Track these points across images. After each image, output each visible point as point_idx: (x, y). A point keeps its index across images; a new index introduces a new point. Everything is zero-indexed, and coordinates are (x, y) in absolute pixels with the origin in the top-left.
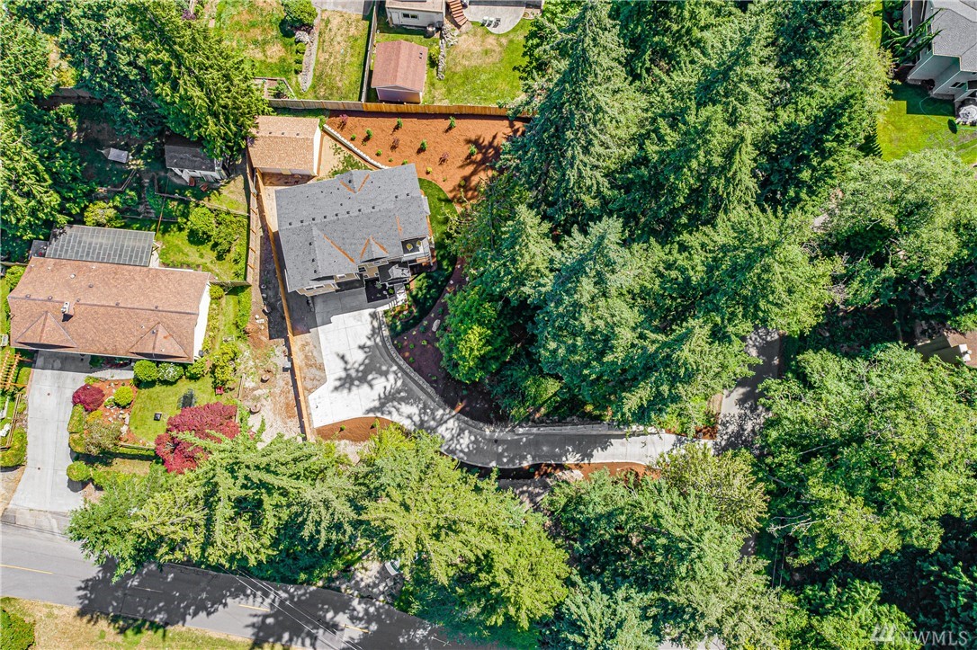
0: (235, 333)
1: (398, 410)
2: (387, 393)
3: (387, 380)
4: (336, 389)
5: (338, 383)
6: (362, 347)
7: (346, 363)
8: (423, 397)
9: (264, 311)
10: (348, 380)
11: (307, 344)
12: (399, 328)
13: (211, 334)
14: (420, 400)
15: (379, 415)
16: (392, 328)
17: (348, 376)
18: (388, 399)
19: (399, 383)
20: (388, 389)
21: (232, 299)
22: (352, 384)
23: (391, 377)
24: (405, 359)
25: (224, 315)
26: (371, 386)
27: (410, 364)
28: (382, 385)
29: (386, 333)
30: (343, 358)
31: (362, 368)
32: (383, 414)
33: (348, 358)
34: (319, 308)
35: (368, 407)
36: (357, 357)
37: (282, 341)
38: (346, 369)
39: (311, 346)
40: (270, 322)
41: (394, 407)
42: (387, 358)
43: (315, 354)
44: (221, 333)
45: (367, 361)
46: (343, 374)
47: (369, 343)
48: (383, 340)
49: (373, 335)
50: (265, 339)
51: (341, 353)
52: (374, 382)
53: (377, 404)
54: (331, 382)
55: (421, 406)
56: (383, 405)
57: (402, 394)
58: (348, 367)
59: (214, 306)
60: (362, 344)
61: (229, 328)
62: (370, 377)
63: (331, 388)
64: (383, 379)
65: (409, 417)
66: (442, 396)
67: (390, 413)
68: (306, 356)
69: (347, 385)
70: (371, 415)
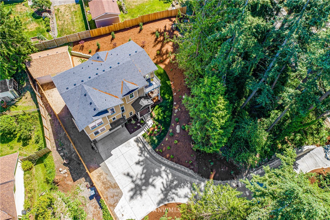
0: (48, 187)
1: (177, 194)
2: (165, 186)
3: (162, 177)
4: (132, 197)
5: (131, 193)
6: (138, 163)
7: (131, 177)
8: (188, 178)
9: (64, 164)
10: (138, 188)
11: (101, 174)
12: (156, 141)
13: (29, 195)
14: (187, 181)
15: (166, 203)
16: (152, 143)
17: (137, 185)
18: (167, 190)
19: (170, 176)
20: (165, 182)
21: (40, 166)
22: (141, 190)
23: (164, 174)
24: (168, 159)
25: (36, 179)
26: (154, 186)
27: (172, 160)
28: (160, 182)
29: (149, 147)
30: (128, 175)
31: (143, 176)
32: (168, 201)
33: (132, 173)
34: (101, 149)
35: (157, 201)
36: (137, 171)
37: (83, 179)
38: (133, 182)
39: (104, 175)
40: (70, 170)
41: (174, 193)
42: (156, 162)
43: (108, 178)
44: (37, 192)
45: (145, 171)
46: (133, 186)
47: (141, 159)
48: (149, 153)
49: (142, 153)
50: (70, 182)
51: (126, 172)
52: (154, 182)
53: (162, 196)
54: (127, 194)
55: (189, 185)
56: (166, 195)
57: (175, 183)
58: (134, 179)
59: (27, 175)
60: (137, 161)
61: (43, 186)
62: (151, 180)
63: (128, 198)
64: (159, 177)
65: (186, 196)
66: (198, 173)
67: (173, 199)
68: (103, 183)
69: (138, 192)
70: (161, 205)
